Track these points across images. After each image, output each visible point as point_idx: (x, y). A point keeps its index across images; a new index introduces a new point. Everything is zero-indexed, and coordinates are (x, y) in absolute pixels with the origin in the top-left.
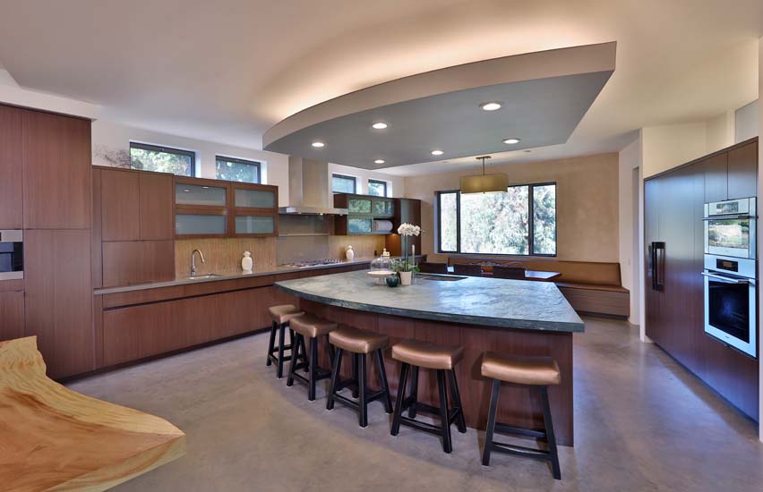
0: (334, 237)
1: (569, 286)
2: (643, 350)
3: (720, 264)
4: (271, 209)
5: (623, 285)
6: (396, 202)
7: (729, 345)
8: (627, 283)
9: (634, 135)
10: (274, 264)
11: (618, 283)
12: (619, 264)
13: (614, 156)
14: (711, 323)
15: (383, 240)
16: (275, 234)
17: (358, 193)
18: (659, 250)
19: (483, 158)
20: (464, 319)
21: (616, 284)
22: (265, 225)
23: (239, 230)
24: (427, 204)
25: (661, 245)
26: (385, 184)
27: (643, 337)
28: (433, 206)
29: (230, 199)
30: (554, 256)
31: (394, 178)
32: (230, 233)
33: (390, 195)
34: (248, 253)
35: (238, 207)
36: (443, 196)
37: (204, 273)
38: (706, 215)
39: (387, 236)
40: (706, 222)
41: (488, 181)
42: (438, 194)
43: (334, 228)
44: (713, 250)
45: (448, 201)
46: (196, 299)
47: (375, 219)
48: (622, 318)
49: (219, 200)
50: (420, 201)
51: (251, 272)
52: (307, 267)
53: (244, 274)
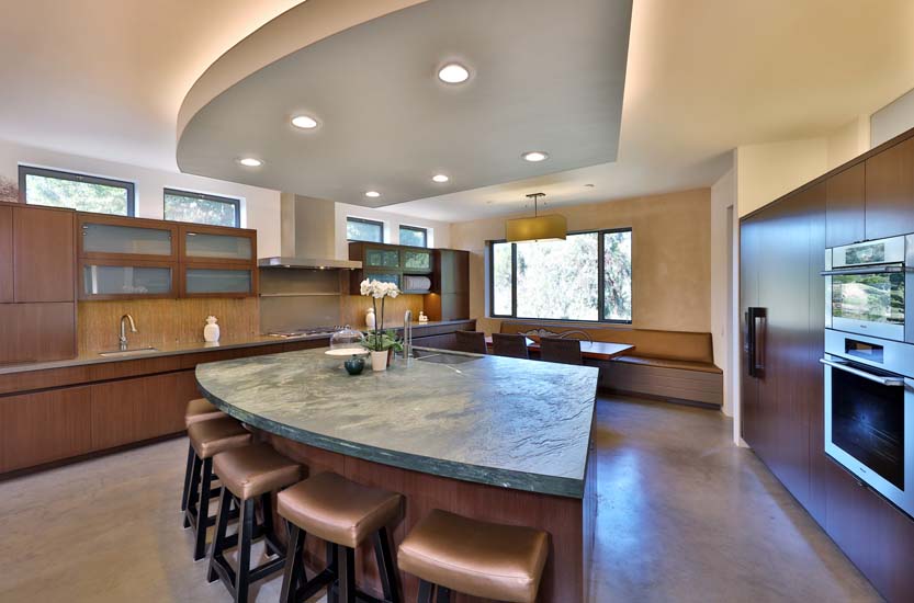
0: (349, 297)
1: (645, 362)
2: (736, 459)
3: (851, 345)
4: (247, 261)
5: (715, 363)
6: (436, 255)
7: (865, 485)
8: (720, 360)
9: (726, 160)
10: (257, 333)
11: (708, 360)
12: (711, 334)
13: (705, 193)
14: (834, 441)
15: (420, 301)
16: (253, 294)
17: (385, 242)
18: (758, 320)
19: (535, 195)
20: (378, 455)
21: (706, 362)
22: (237, 282)
23: (191, 288)
24: (477, 256)
25: (761, 312)
26: (425, 231)
27: (737, 439)
28: (483, 259)
29: (178, 245)
30: (630, 322)
31: (437, 224)
32: (178, 293)
33: (431, 245)
34: (212, 320)
35: (190, 257)
36: (496, 246)
37: (143, 346)
38: (828, 268)
39: (425, 295)
40: (828, 279)
41: (539, 226)
42: (491, 244)
43: (348, 285)
44: (839, 322)
45: (502, 252)
46: (108, 384)
47: (404, 275)
48: (713, 407)
49: (159, 247)
50: (468, 252)
51: (217, 345)
52: (305, 335)
53: (207, 346)
